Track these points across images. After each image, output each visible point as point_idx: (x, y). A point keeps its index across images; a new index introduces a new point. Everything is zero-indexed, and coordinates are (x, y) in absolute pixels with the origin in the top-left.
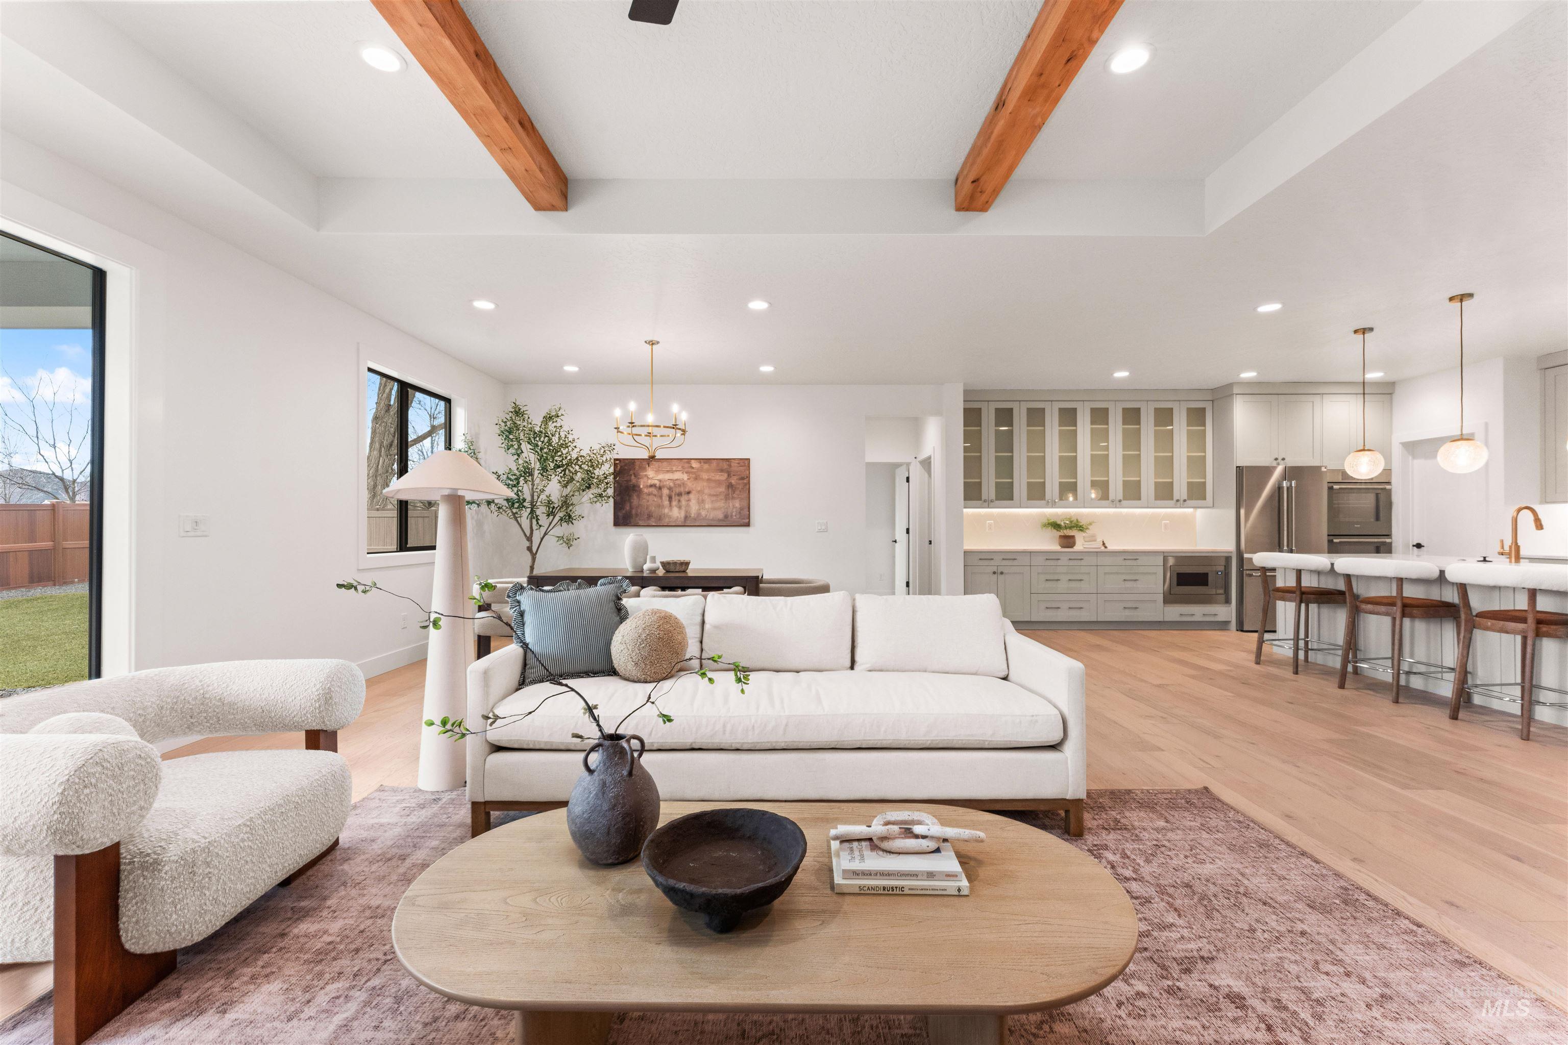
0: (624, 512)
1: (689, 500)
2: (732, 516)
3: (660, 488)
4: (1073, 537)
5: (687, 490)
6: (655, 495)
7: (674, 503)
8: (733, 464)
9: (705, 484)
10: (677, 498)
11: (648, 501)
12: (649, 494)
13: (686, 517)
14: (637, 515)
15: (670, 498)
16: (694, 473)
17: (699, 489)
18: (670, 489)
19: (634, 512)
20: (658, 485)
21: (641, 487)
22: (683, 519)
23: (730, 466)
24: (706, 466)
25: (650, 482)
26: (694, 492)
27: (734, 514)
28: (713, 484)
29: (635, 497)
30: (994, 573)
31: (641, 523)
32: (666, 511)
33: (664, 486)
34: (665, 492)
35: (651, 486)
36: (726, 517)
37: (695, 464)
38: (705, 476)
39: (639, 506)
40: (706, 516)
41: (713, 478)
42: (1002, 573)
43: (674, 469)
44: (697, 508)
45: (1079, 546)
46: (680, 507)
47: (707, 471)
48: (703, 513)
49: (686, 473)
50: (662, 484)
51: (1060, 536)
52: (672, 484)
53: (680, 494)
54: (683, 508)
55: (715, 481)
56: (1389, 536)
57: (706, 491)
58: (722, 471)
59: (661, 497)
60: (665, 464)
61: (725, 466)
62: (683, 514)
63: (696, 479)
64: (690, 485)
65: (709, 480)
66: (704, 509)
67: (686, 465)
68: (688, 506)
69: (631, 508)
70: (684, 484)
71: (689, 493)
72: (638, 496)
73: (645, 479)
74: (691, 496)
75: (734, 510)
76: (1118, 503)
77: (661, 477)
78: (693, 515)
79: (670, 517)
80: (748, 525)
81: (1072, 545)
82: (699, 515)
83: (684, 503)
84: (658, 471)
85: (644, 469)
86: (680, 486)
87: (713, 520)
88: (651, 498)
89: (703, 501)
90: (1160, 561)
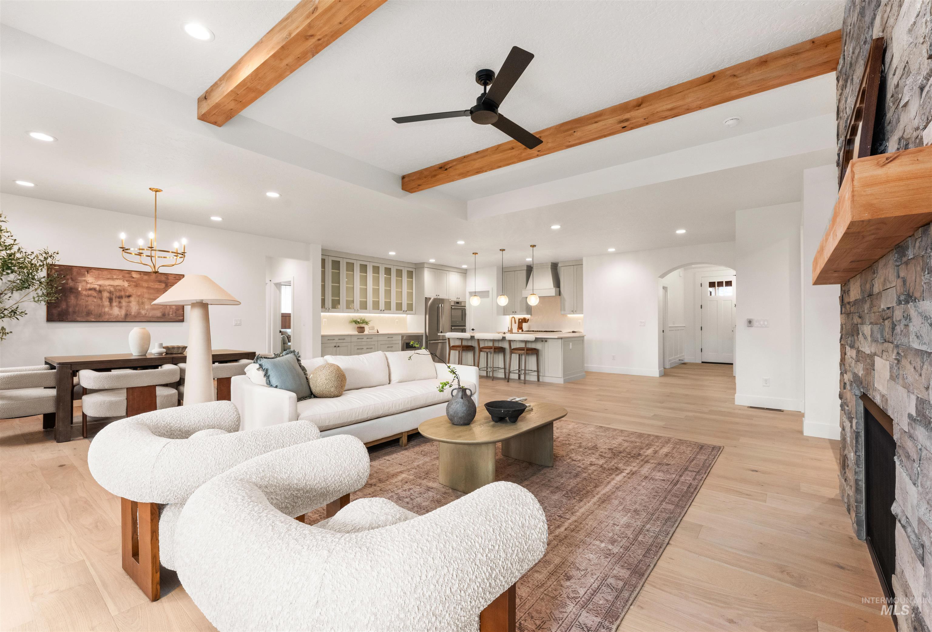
0: (59, 309)
1: (129, 302)
2: (169, 314)
3: (100, 292)
4: (364, 328)
5: (127, 294)
6: (95, 297)
7: (115, 304)
8: (170, 278)
9: (145, 290)
10: (117, 300)
11: (87, 301)
12: (88, 296)
13: (126, 315)
14: (74, 312)
15: (111, 300)
16: (135, 282)
17: (139, 294)
18: (110, 292)
19: (71, 310)
20: (98, 289)
21: (80, 289)
22: (123, 316)
23: (168, 279)
24: (146, 277)
25: (89, 286)
26: (134, 296)
27: (171, 313)
28: (152, 291)
29: (72, 298)
30: (335, 346)
31: (79, 319)
32: (107, 309)
33: (104, 290)
34: (106, 295)
35: (90, 289)
36: (164, 315)
37: (134, 275)
38: (145, 284)
39: (77, 305)
40: (146, 314)
41: (152, 287)
42: (339, 346)
43: (115, 277)
44: (137, 308)
45: (366, 332)
46: (120, 307)
47: (146, 281)
48: (143, 312)
49: (127, 281)
50: (102, 288)
51: (358, 327)
52: (112, 289)
53: (120, 297)
54: (124, 308)
55: (153, 289)
56: (465, 326)
57: (146, 296)
58: (160, 282)
59: (101, 299)
60: (105, 273)
61: (163, 278)
62: (123, 312)
63: (136, 286)
64: (130, 290)
65: (148, 288)
66: (143, 309)
67: (127, 275)
68: (128, 306)
69: (68, 306)
70: (124, 290)
71: (129, 296)
72: (77, 297)
73: (84, 284)
74: (132, 299)
75: (171, 310)
76: (382, 311)
77: (101, 282)
78: (133, 314)
79: (110, 315)
80: (182, 321)
81: (363, 332)
82: (139, 313)
83: (124, 303)
84: (98, 278)
85: (84, 275)
86: (120, 290)
87: (152, 317)
88: (90, 299)
89: (143, 303)
90: (400, 338)
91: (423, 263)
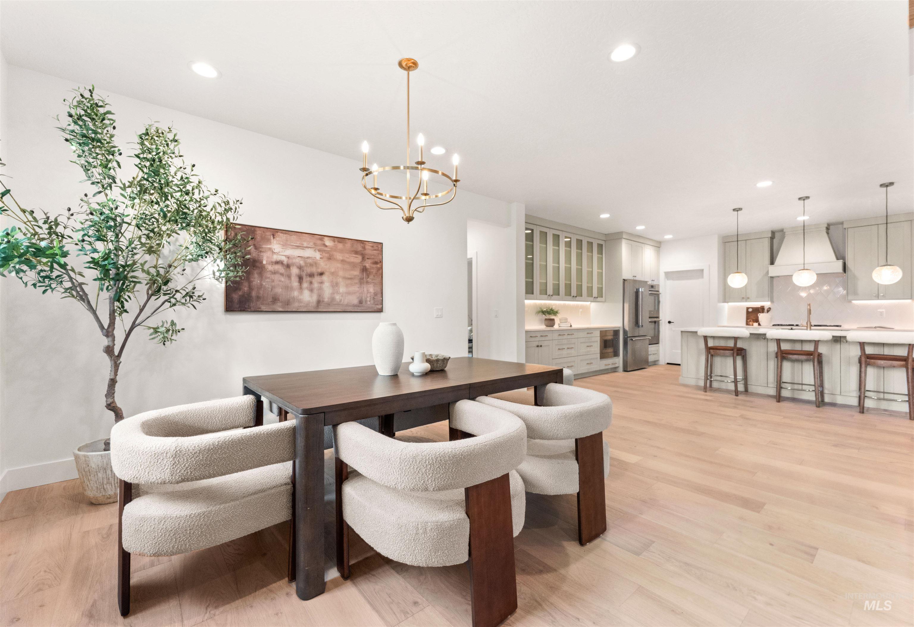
0: (240, 293)
1: (322, 283)
2: (366, 301)
3: (288, 266)
4: (553, 320)
5: (320, 270)
6: (282, 274)
7: (305, 285)
8: (367, 247)
9: (339, 265)
10: (309, 279)
11: (273, 281)
12: (275, 273)
13: (319, 302)
14: (258, 298)
15: (300, 279)
16: (328, 252)
17: (333, 270)
18: (300, 268)
19: (254, 294)
20: (285, 263)
21: (264, 262)
22: (315, 304)
23: (364, 248)
24: (340, 246)
25: (275, 258)
26: (327, 274)
27: (368, 299)
28: (347, 266)
29: (256, 276)
30: (538, 346)
31: (263, 308)
32: (296, 293)
33: (293, 264)
34: (295, 271)
35: (277, 263)
36: (361, 302)
37: (328, 242)
38: (339, 256)
39: (261, 286)
40: (341, 301)
41: (348, 260)
42: (541, 346)
43: (305, 244)
44: (331, 291)
45: (556, 327)
46: (311, 290)
47: (341, 251)
48: (338, 297)
49: (319, 251)
50: (290, 262)
51: (546, 319)
52: (302, 263)
53: (311, 275)
54: (315, 291)
55: (349, 263)
56: (658, 317)
57: (341, 273)
58: (356, 253)
59: (289, 277)
60: (294, 237)
61: (359, 248)
62: (314, 298)
63: (330, 258)
64: (323, 265)
65: (343, 261)
66: (338, 293)
67: (319, 242)
68: (320, 289)
69: (251, 288)
70: (315, 264)
71: (321, 274)
72: (261, 274)
73: (269, 254)
74: (325, 278)
75: (369, 295)
77: (290, 252)
78: (326, 300)
79: (300, 301)
80: (380, 311)
81: (552, 325)
82: (333, 299)
83: (316, 285)
84: (285, 245)
85: (268, 241)
86: (311, 265)
87: (347, 305)
88: (276, 277)
89: (337, 284)
90: (598, 334)
91: (621, 233)
